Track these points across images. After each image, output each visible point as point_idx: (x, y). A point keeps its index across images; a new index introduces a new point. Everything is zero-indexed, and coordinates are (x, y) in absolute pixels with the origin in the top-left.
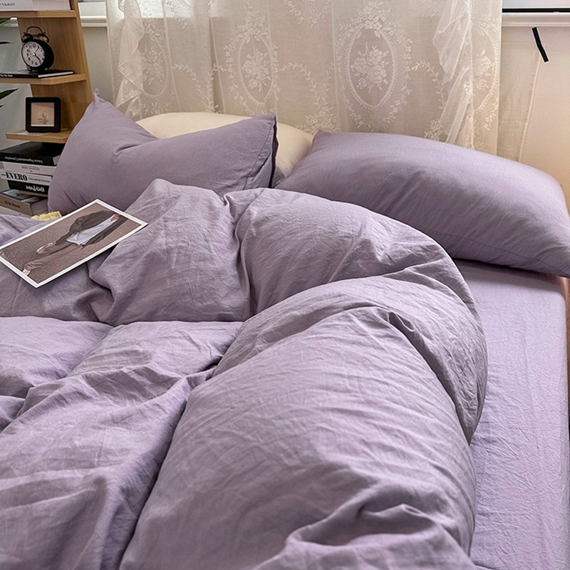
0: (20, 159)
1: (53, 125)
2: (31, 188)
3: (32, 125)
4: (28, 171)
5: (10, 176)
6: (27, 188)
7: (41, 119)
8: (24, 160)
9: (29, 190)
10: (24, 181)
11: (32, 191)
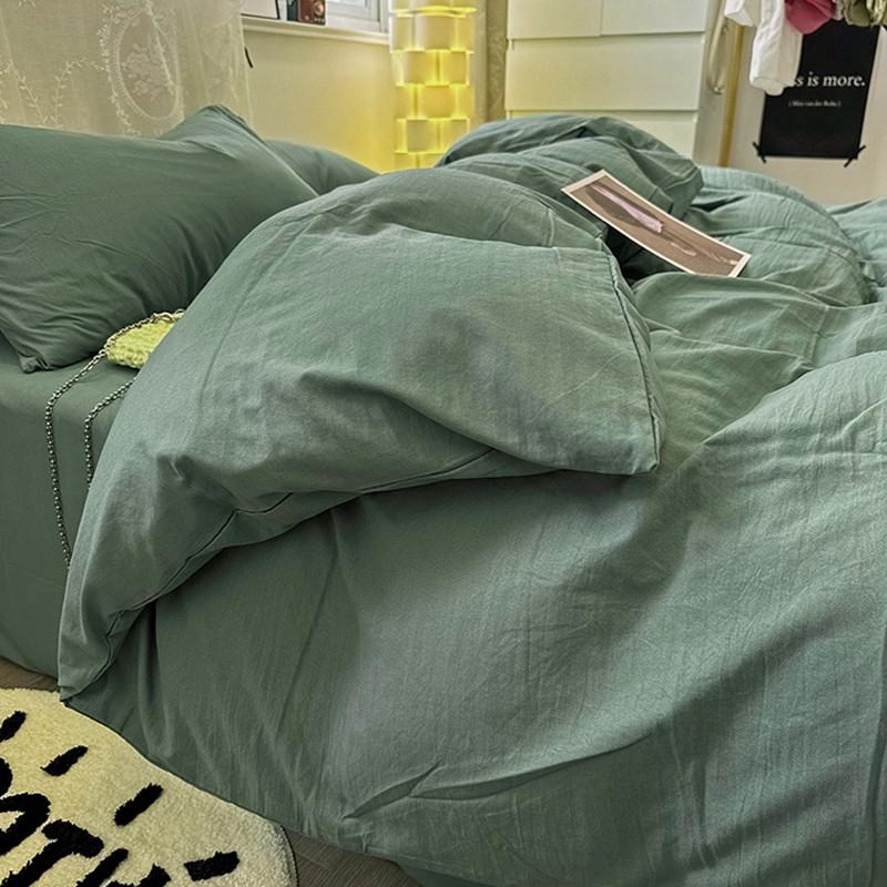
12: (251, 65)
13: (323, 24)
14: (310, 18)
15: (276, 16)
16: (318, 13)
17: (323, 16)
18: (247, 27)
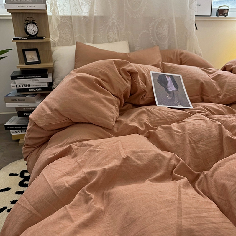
0: (26, 77)
1: (38, 61)
2: (32, 90)
3: (28, 61)
4: (31, 82)
5: (18, 86)
6: (30, 90)
7: (31, 58)
8: (30, 77)
9: (31, 91)
10: (28, 87)
11: (33, 91)
12: (197, 29)
13: (227, 16)
14: (222, 14)
15: (210, 15)
16: (225, 13)
17: (227, 13)
18: (197, 19)
